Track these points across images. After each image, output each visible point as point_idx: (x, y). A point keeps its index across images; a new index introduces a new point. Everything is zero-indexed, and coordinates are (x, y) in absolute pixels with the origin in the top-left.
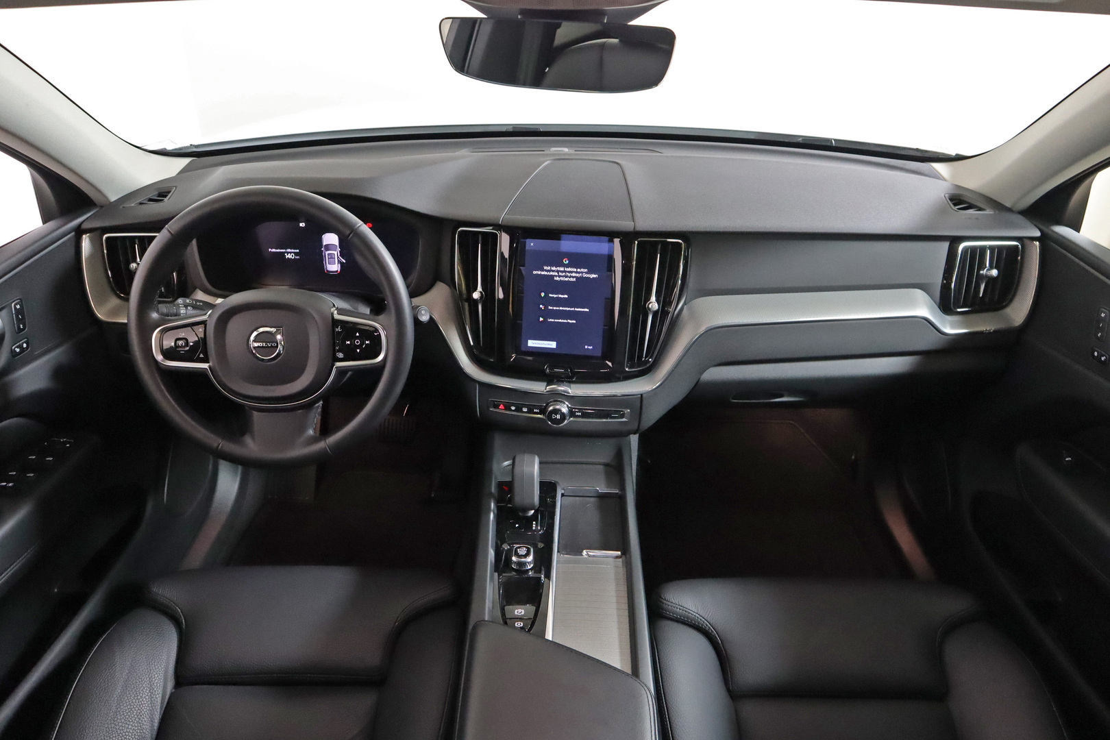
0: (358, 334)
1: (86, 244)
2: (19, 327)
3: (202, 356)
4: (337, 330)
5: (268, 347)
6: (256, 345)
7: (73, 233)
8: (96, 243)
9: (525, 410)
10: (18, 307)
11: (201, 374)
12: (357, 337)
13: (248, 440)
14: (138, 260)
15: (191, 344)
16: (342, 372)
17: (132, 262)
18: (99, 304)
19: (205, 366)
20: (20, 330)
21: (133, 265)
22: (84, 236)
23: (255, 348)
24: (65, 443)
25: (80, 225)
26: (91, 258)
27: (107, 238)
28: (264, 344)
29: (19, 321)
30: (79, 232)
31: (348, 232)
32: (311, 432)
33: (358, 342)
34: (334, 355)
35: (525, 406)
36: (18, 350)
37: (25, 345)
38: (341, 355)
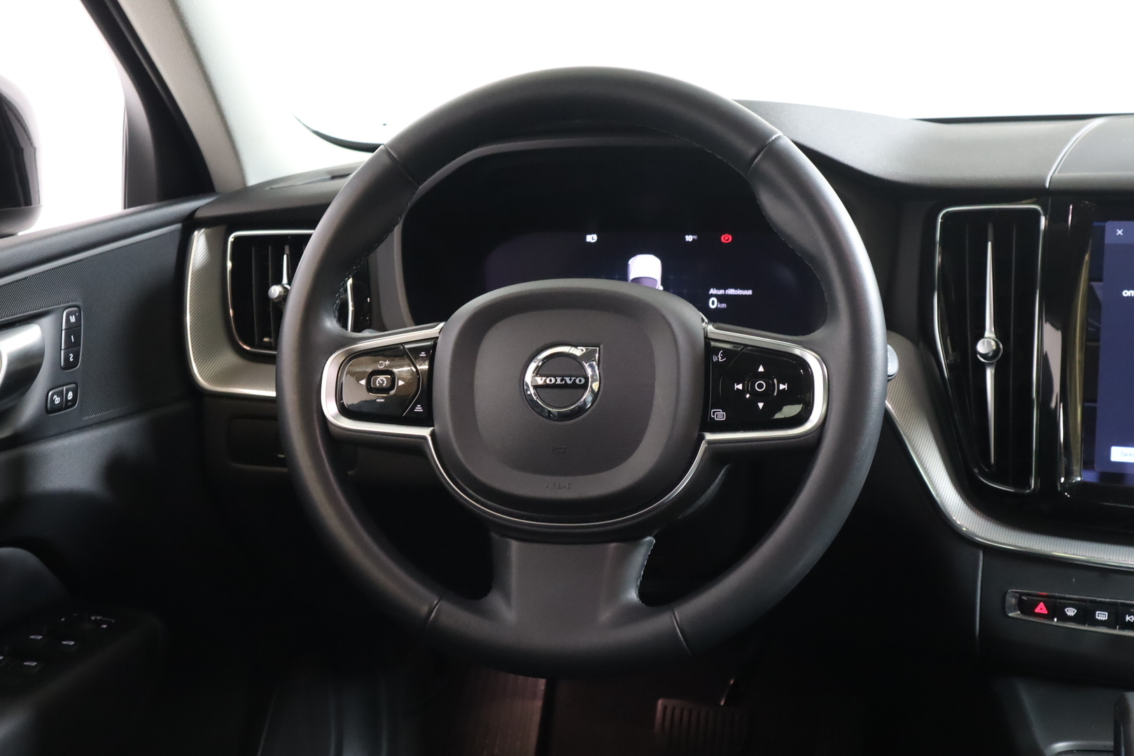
0: (761, 369)
1: (199, 245)
2: (67, 358)
3: (419, 409)
4: (715, 359)
5: (566, 386)
6: (540, 381)
7: (178, 226)
8: (216, 248)
9: (1102, 616)
10: (73, 319)
11: (414, 448)
12: (761, 376)
13: (495, 600)
14: (285, 280)
15: (401, 383)
16: (720, 455)
17: (273, 284)
18: (203, 356)
19: (425, 432)
20: (69, 365)
21: (275, 291)
22: (196, 233)
23: (536, 387)
24: (99, 623)
25: (194, 212)
26: (203, 272)
27: (236, 238)
28: (559, 379)
29: (69, 346)
30: (190, 224)
31: (753, 151)
32: (633, 595)
33: (760, 386)
34: (706, 412)
35: (1103, 606)
36: (57, 400)
37: (70, 395)
38: (719, 415)
